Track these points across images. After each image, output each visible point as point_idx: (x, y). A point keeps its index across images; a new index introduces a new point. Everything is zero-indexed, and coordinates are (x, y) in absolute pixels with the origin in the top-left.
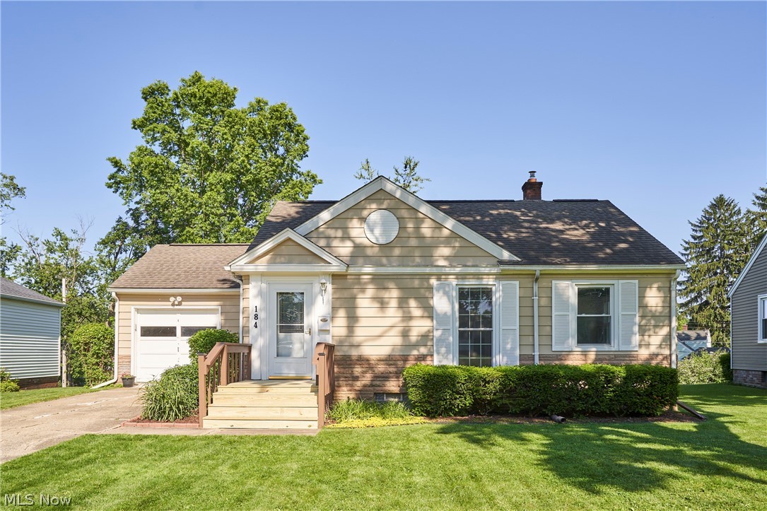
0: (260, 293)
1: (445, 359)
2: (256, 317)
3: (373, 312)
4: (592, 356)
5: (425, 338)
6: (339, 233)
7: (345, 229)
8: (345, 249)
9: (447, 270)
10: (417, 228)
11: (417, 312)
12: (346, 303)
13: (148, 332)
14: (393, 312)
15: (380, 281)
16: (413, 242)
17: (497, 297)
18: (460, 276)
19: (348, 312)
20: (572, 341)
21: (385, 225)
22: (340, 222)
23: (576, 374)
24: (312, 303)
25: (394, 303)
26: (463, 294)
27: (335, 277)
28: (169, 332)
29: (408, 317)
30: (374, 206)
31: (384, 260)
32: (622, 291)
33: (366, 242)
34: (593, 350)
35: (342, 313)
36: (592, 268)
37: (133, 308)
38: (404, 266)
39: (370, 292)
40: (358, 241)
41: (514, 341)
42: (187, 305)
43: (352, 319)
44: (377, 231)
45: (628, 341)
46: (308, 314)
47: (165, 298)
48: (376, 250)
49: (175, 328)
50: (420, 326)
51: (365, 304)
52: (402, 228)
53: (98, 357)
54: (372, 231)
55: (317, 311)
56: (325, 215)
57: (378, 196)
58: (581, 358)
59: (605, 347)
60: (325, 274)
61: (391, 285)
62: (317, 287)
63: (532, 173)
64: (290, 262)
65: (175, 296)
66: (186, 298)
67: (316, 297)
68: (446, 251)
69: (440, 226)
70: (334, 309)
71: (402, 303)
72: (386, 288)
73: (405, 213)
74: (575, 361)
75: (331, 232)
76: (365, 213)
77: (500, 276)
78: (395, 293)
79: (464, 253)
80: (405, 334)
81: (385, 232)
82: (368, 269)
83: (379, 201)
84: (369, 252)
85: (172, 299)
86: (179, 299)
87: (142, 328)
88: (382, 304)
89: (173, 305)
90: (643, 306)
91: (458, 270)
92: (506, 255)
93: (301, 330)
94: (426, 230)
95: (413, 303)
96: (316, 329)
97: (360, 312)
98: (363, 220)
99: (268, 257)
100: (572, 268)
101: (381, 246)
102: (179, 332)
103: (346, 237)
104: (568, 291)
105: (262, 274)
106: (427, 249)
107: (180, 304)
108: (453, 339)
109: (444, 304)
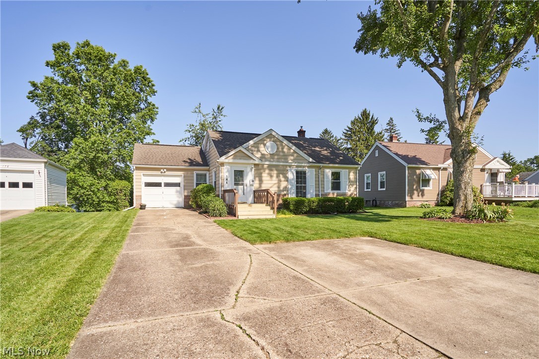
0: (228, 171)
1: (292, 196)
2: (227, 179)
3: (268, 178)
4: (335, 194)
5: (286, 188)
6: (256, 149)
7: (258, 147)
8: (259, 155)
9: (293, 164)
10: (283, 149)
11: (283, 179)
12: (259, 176)
13: (148, 185)
14: (274, 178)
15: (270, 167)
16: (281, 154)
17: (308, 175)
18: (297, 166)
19: (259, 179)
20: (330, 189)
21: (272, 147)
22: (256, 145)
23: (331, 200)
24: (247, 175)
25: (275, 175)
26: (297, 172)
27: (255, 165)
28: (158, 185)
29: (280, 181)
30: (268, 140)
31: (272, 160)
32: (343, 173)
33: (266, 153)
34: (336, 192)
35: (257, 179)
36: (337, 165)
37: (142, 174)
38: (279, 162)
39: (267, 171)
40: (263, 152)
41: (313, 190)
42: (168, 173)
43: (261, 181)
44: (269, 149)
45: (345, 190)
46: (246, 179)
47: (158, 169)
48: (269, 156)
49: (161, 183)
50: (284, 184)
51: (265, 176)
52: (278, 148)
53: (126, 196)
54: (268, 149)
55: (249, 177)
56: (251, 142)
57: (270, 136)
58: (333, 194)
59: (339, 191)
60: (252, 164)
61: (274, 169)
62: (249, 169)
63: (302, 127)
64: (240, 159)
65: (163, 169)
66: (168, 170)
67: (248, 173)
68: (292, 158)
69: (290, 148)
70: (255, 178)
71: (278, 176)
72: (272, 170)
73: (278, 143)
74: (331, 196)
75: (253, 149)
76: (265, 142)
77: (309, 167)
78: (275, 172)
79: (298, 159)
80: (279, 187)
81: (272, 149)
82: (267, 163)
83: (270, 138)
84: (266, 157)
85: (162, 170)
86: (165, 170)
87: (145, 183)
88: (271, 176)
89: (162, 173)
90: (349, 179)
91: (296, 164)
92: (311, 160)
93: (242, 184)
94: (285, 150)
95: (281, 176)
96: (248, 185)
97: (264, 179)
98: (265, 145)
99: (232, 157)
100: (331, 165)
101: (270, 154)
102: (163, 185)
103: (258, 151)
104: (328, 172)
105: (229, 163)
106: (285, 157)
107: (165, 172)
108: (294, 188)
109: (291, 175)
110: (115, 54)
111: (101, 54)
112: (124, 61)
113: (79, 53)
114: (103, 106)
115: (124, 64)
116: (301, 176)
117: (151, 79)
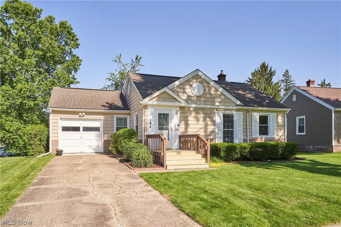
0: (152, 114)
1: (219, 141)
2: (150, 123)
3: (194, 122)
4: (264, 139)
5: (213, 132)
6: (182, 91)
7: (184, 89)
8: (184, 97)
9: (221, 107)
10: (209, 90)
11: (210, 123)
12: (185, 119)
13: (65, 129)
14: (201, 122)
15: (197, 110)
16: (208, 96)
17: (235, 118)
18: (225, 110)
19: (185, 122)
20: (258, 134)
21: (198, 88)
22: (182, 86)
23: (261, 145)
24: (172, 118)
25: (201, 119)
26: (224, 116)
27: (181, 108)
28: (77, 129)
29: (206, 125)
30: (195, 81)
31: (198, 102)
32: (271, 117)
33: (192, 95)
34: (264, 137)
35: (183, 122)
36: (266, 109)
37: (59, 117)
38: (206, 105)
39: (193, 115)
40: (189, 94)
41: (241, 134)
42: (86, 117)
43: (187, 125)
44: (196, 91)
45: (274, 134)
46: (170, 123)
47: (77, 113)
48: (195, 98)
49: (80, 127)
50: (211, 128)
51: (191, 119)
52: (205, 90)
53: (41, 141)
54: (194, 90)
55: (174, 121)
56: (177, 83)
57: (196, 77)
58: (261, 139)
59: (267, 136)
60: (177, 106)
61: (201, 112)
62: (174, 112)
63: (222, 71)
64: (165, 101)
65: (82, 112)
66: (87, 113)
67: (173, 116)
68: (219, 100)
69: (217, 90)
70: (180, 121)
71: (205, 120)
72: (199, 113)
73: (205, 84)
74: (259, 141)
75: (179, 90)
76: (191, 83)
77: (236, 110)
78: (202, 115)
79: (225, 101)
80: (206, 132)
81: (199, 91)
82: (193, 105)
83: (197, 79)
84: (193, 99)
85: (80, 114)
86: (84, 114)
87: (62, 127)
88: (198, 120)
89: (80, 116)
90: (277, 122)
91: (223, 107)
92: (239, 102)
93: (167, 129)
94: (212, 92)
95: (208, 119)
96: (173, 129)
97: (190, 122)
98: (191, 86)
99: (156, 98)
100: (260, 108)
101: (197, 96)
102: (81, 129)
103: (184, 92)
104: (256, 116)
105: (153, 106)
106: (212, 99)
107: (83, 116)
108: (222, 132)
109: (219, 119)
110: (41, 9)
111: (28, 8)
112: (50, 17)
113: (7, 8)
114: (30, 57)
115: (51, 20)
116: (228, 120)
117: (76, 34)
